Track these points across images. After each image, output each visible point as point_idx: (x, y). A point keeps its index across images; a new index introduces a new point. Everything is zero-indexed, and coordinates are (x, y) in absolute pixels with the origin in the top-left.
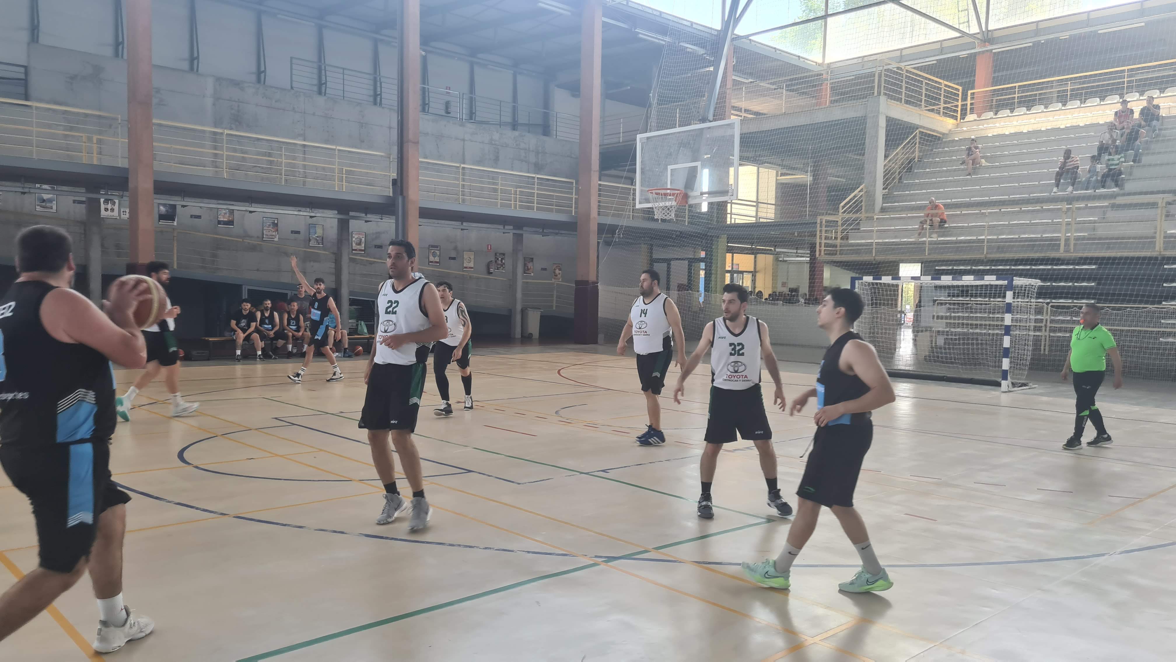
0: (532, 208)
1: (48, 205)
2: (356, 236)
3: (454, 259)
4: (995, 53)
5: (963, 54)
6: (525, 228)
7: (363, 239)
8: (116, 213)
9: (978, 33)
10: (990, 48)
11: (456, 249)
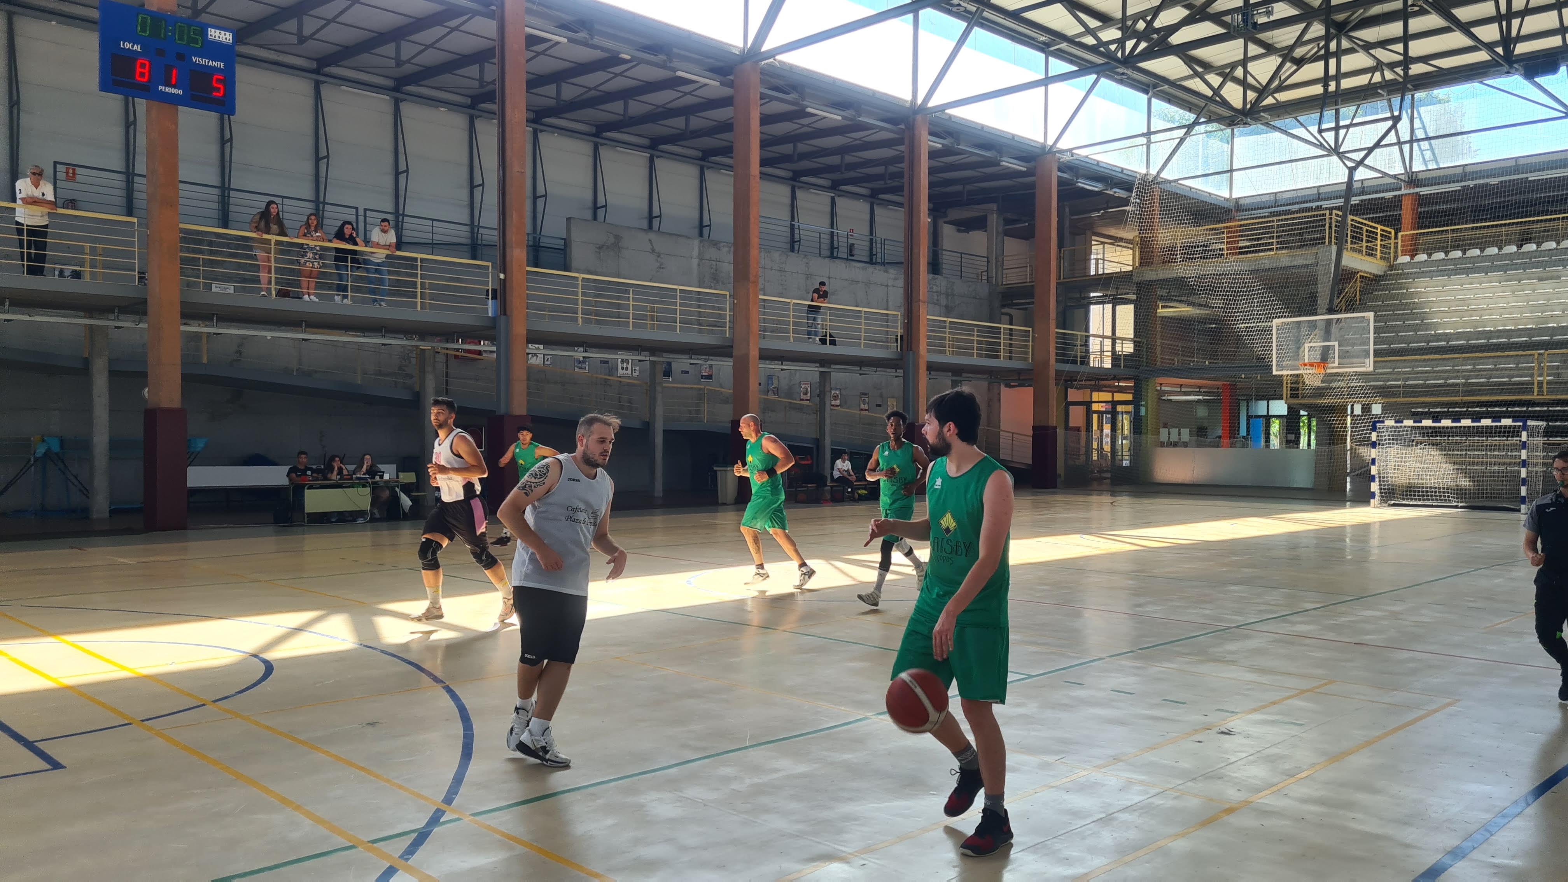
0: (998, 357)
1: (583, 366)
2: (803, 386)
3: (879, 406)
4: (1423, 195)
5: (1389, 195)
6: (964, 375)
7: (809, 389)
8: (629, 372)
9: (1402, 174)
10: (1417, 190)
11: (881, 396)
